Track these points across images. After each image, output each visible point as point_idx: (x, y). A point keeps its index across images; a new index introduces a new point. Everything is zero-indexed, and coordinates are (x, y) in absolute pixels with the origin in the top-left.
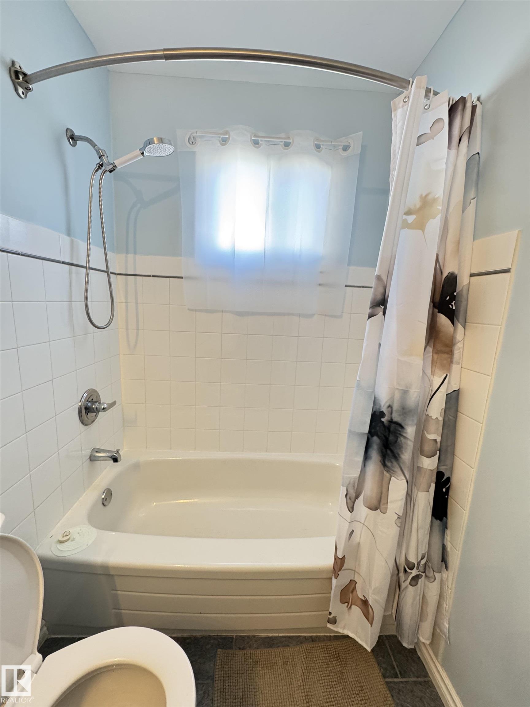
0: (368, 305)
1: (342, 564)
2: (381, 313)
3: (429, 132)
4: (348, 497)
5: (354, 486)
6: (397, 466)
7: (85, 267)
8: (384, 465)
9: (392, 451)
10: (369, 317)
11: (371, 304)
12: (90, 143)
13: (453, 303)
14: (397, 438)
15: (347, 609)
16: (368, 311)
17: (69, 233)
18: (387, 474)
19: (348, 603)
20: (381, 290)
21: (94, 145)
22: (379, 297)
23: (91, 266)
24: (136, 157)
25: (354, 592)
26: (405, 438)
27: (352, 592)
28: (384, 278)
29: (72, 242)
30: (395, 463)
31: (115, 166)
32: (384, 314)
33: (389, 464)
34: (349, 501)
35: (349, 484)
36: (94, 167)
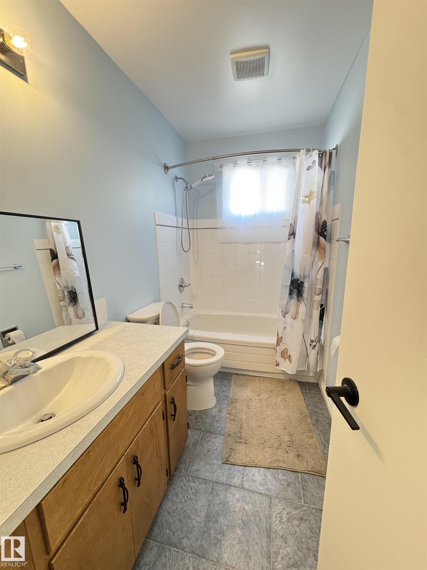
0: (288, 235)
1: (281, 341)
2: (293, 238)
3: (312, 165)
4: (283, 312)
5: (285, 307)
6: (302, 299)
7: (181, 228)
8: (298, 300)
9: (301, 294)
10: (288, 240)
11: (289, 234)
12: (183, 179)
13: (325, 232)
14: (302, 288)
15: (284, 360)
16: (287, 237)
17: (176, 216)
18: (298, 303)
19: (285, 358)
20: (292, 229)
21: (184, 180)
22: (292, 232)
23: (183, 227)
24: (200, 182)
25: (287, 354)
26: (304, 287)
27: (286, 353)
28: (293, 224)
29: (177, 218)
30: (301, 298)
31: (192, 187)
32: (294, 238)
33: (299, 299)
34: (283, 313)
35: (283, 306)
36: (184, 188)
